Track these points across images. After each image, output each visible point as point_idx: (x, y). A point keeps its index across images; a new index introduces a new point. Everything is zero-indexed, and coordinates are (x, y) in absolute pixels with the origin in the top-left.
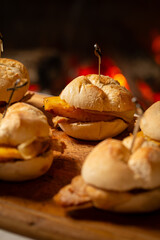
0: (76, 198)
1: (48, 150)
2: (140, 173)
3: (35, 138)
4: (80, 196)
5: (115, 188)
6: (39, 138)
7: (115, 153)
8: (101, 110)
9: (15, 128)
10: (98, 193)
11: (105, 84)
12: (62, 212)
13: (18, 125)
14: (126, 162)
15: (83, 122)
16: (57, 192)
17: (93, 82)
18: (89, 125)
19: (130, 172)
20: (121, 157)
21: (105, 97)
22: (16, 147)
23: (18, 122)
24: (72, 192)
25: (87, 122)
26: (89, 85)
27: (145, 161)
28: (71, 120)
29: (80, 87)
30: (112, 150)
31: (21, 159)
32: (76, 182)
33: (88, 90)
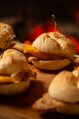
0: (45, 107)
1: (27, 77)
3: (20, 70)
4: (48, 105)
5: (69, 100)
6: (23, 70)
8: (57, 53)
9: (9, 64)
10: (59, 104)
11: (58, 38)
12: (37, 115)
13: (11, 63)
14: (76, 85)
15: (46, 60)
16: (34, 102)
17: (52, 37)
18: (50, 62)
20: (72, 82)
21: (58, 45)
22: (9, 76)
23: (10, 61)
24: (43, 102)
26: (49, 38)
28: (39, 59)
29: (44, 40)
30: (67, 78)
31: (12, 83)
32: (45, 97)
33: (49, 42)
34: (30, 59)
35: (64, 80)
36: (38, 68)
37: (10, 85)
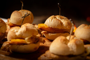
2: (72, 48)
3: (32, 36)
7: (62, 41)
8: (60, 28)
9: (24, 31)
10: (55, 56)
11: (62, 19)
13: (25, 30)
14: (67, 44)
15: (53, 33)
17: (58, 18)
18: (55, 34)
19: (68, 48)
22: (24, 39)
23: (25, 29)
24: (45, 56)
25: (55, 33)
26: (55, 19)
27: (74, 44)
32: (47, 53)
33: (55, 21)
34: (42, 32)
35: (59, 41)
36: (48, 39)
37: (25, 45)
